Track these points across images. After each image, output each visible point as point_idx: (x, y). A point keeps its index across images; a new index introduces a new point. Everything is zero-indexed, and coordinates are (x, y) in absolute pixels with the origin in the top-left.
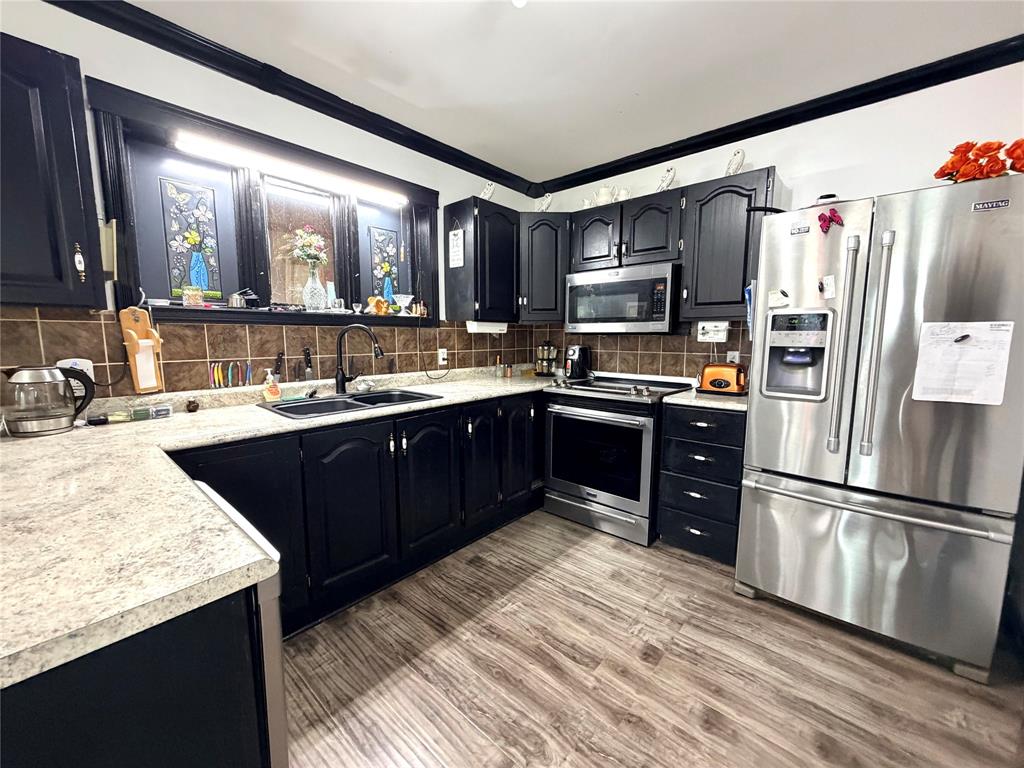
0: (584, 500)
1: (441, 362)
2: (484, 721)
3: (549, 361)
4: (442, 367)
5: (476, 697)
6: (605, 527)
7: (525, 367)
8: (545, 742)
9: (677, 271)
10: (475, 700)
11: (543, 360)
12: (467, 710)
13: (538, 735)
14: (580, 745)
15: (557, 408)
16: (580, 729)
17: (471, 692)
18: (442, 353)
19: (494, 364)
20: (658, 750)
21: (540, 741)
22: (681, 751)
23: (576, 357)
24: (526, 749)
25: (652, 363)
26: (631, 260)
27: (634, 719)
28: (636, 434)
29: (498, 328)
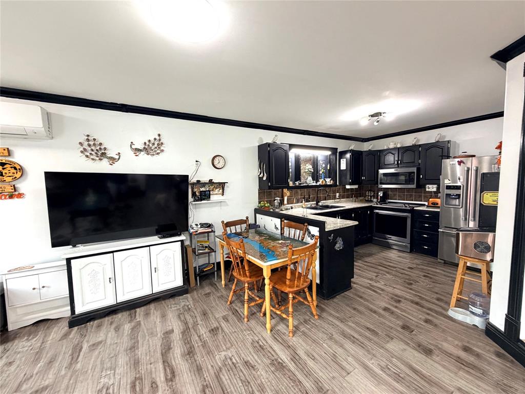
0: (387, 239)
1: (337, 197)
3: (371, 196)
4: (338, 199)
6: (394, 247)
7: (361, 198)
9: (418, 170)
11: (368, 196)
15: (377, 211)
18: (338, 194)
19: (352, 197)
23: (382, 195)
25: (410, 197)
26: (402, 166)
28: (405, 218)
29: (356, 187)
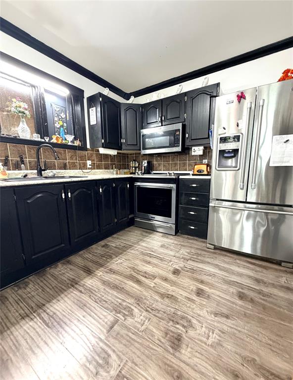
0: (150, 220)
1: (89, 166)
2: (106, 305)
3: (135, 168)
4: (89, 169)
5: (103, 296)
6: (160, 230)
7: (126, 171)
8: (132, 310)
9: (184, 127)
10: (103, 298)
11: (133, 167)
12: (99, 302)
13: (130, 308)
14: (148, 309)
15: (139, 184)
16: (148, 303)
17: (101, 295)
18: (89, 163)
19: (112, 169)
20: (179, 306)
21: (130, 310)
22: (188, 305)
23: (146, 165)
24: (124, 314)
25: (175, 166)
26: (166, 123)
27: (169, 296)
28: (169, 191)
29: (113, 152)
